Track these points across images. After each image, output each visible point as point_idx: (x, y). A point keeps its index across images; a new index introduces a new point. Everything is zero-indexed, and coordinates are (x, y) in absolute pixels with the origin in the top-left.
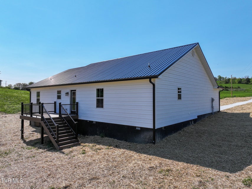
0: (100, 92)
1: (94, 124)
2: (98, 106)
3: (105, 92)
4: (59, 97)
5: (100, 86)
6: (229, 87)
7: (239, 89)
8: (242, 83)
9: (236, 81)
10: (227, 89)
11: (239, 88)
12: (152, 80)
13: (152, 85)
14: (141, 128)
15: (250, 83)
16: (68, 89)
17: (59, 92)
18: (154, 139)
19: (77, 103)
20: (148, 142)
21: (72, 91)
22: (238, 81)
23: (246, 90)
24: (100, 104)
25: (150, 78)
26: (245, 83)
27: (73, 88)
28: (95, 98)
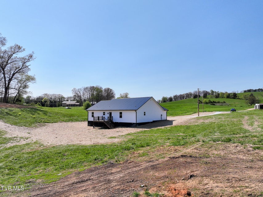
0: (121, 113)
1: (119, 123)
2: (120, 117)
5: (121, 111)
6: (216, 102)
7: (224, 104)
8: (230, 98)
9: (225, 96)
10: (214, 103)
11: (224, 102)
13: (136, 112)
14: (133, 123)
16: (108, 112)
17: (104, 113)
18: (136, 125)
19: (112, 116)
22: (227, 95)
23: (230, 104)
24: (121, 117)
25: (135, 110)
26: (232, 98)
27: (110, 111)
28: (119, 115)
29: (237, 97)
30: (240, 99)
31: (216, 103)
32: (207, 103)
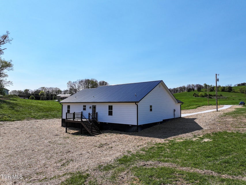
1: (107, 124)
2: (109, 115)
3: (113, 107)
4: (84, 109)
5: (110, 104)
7: (221, 97)
8: (225, 91)
9: (220, 89)
10: (210, 97)
11: (221, 95)
12: (137, 103)
13: (137, 105)
14: (132, 125)
15: (232, 91)
16: (91, 105)
17: (85, 106)
18: (138, 130)
19: (97, 113)
20: (135, 132)
21: (93, 106)
22: (221, 89)
23: (227, 98)
24: (110, 113)
25: (136, 102)
26: (227, 92)
27: (94, 104)
28: (107, 110)
29: (232, 90)
30: (236, 92)
31: (212, 96)
32: (203, 96)
